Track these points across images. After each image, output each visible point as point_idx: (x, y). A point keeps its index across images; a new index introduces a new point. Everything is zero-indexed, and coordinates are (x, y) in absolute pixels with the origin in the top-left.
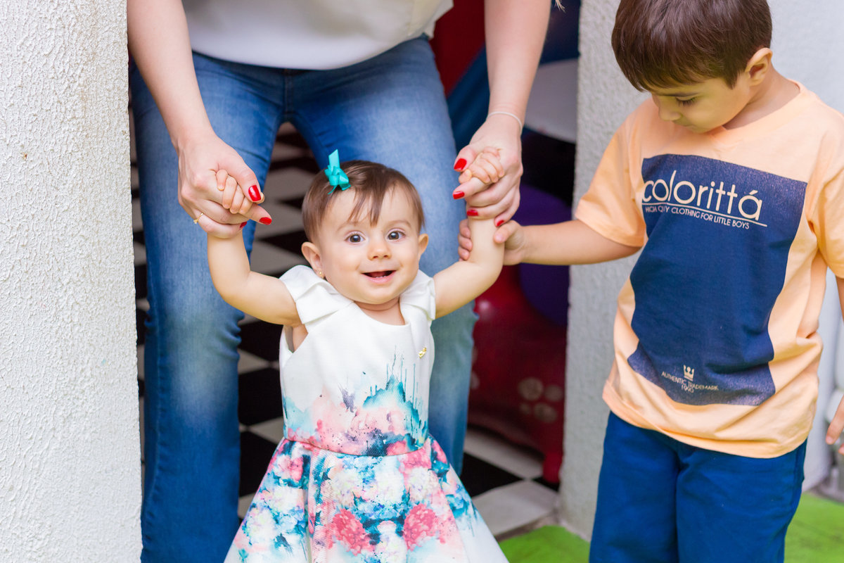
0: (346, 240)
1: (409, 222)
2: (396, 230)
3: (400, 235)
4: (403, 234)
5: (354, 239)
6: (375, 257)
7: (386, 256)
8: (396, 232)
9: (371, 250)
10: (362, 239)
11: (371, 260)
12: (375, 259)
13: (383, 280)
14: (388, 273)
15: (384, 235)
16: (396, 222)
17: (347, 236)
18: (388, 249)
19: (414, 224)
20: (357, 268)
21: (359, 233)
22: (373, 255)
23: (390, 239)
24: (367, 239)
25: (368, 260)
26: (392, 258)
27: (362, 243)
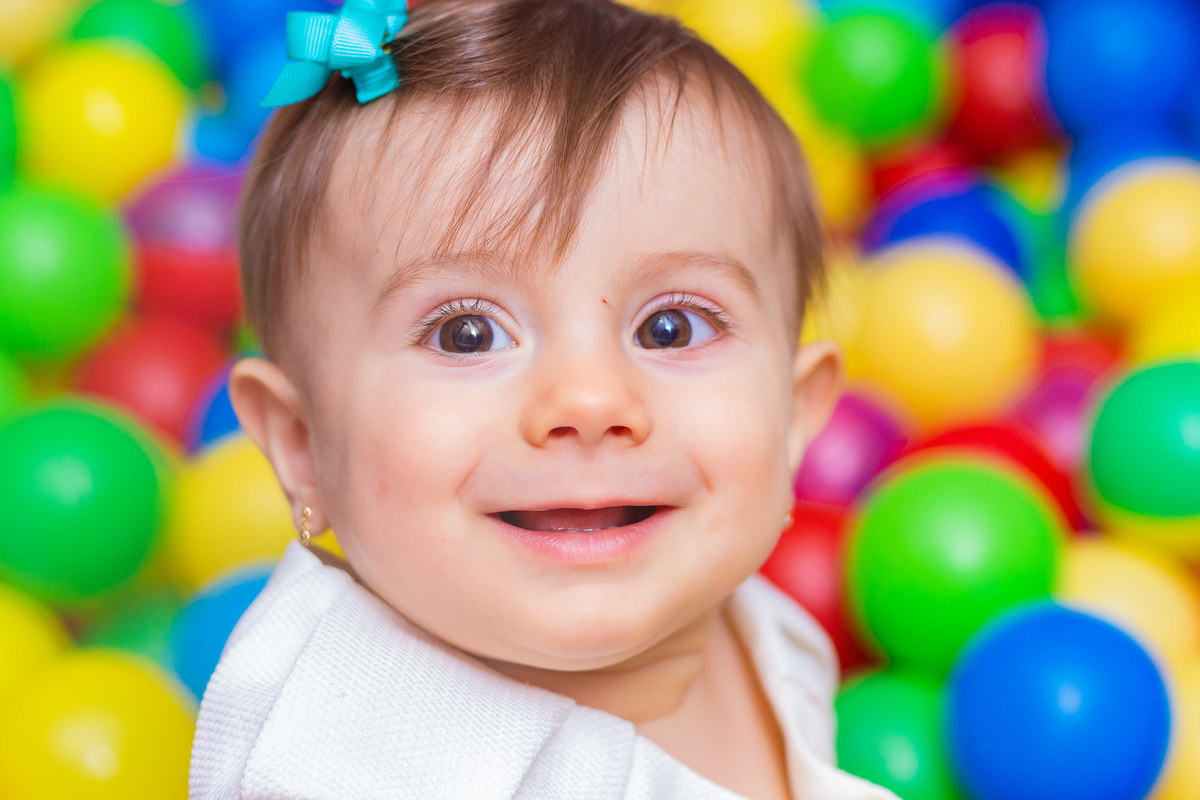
0: (421, 339)
1: (750, 267)
3: (700, 330)
4: (711, 318)
6: (560, 432)
7: (618, 430)
8: (675, 312)
9: (546, 395)
10: (499, 338)
11: (535, 445)
12: (564, 443)
14: (634, 514)
15: (617, 326)
16: (684, 259)
18: (636, 399)
19: (776, 278)
20: (462, 485)
21: (484, 306)
22: (550, 419)
23: (645, 345)
24: (528, 341)
25: (523, 447)
26: (653, 442)
27: (501, 356)
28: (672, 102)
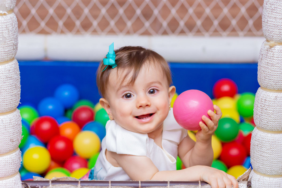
0: (123, 97)
1: (161, 82)
2: (152, 88)
4: (157, 90)
5: (128, 96)
6: (140, 106)
7: (147, 105)
9: (138, 102)
10: (132, 96)
11: (138, 108)
12: (141, 108)
13: (148, 119)
14: (151, 115)
15: (145, 92)
16: (152, 83)
17: (123, 94)
18: (149, 101)
20: (131, 114)
22: (139, 105)
23: (150, 94)
24: (135, 95)
25: (136, 108)
26: (152, 106)
27: (132, 98)
28: (149, 64)
